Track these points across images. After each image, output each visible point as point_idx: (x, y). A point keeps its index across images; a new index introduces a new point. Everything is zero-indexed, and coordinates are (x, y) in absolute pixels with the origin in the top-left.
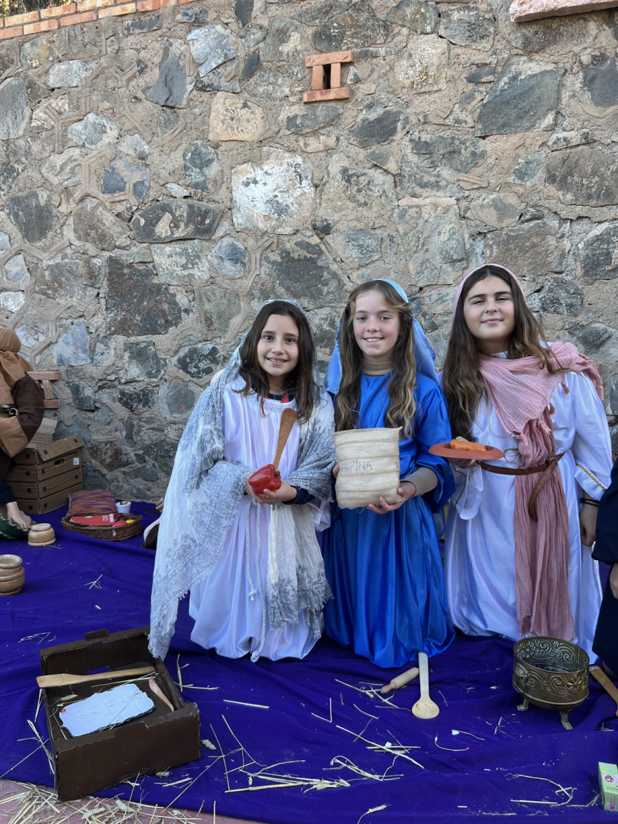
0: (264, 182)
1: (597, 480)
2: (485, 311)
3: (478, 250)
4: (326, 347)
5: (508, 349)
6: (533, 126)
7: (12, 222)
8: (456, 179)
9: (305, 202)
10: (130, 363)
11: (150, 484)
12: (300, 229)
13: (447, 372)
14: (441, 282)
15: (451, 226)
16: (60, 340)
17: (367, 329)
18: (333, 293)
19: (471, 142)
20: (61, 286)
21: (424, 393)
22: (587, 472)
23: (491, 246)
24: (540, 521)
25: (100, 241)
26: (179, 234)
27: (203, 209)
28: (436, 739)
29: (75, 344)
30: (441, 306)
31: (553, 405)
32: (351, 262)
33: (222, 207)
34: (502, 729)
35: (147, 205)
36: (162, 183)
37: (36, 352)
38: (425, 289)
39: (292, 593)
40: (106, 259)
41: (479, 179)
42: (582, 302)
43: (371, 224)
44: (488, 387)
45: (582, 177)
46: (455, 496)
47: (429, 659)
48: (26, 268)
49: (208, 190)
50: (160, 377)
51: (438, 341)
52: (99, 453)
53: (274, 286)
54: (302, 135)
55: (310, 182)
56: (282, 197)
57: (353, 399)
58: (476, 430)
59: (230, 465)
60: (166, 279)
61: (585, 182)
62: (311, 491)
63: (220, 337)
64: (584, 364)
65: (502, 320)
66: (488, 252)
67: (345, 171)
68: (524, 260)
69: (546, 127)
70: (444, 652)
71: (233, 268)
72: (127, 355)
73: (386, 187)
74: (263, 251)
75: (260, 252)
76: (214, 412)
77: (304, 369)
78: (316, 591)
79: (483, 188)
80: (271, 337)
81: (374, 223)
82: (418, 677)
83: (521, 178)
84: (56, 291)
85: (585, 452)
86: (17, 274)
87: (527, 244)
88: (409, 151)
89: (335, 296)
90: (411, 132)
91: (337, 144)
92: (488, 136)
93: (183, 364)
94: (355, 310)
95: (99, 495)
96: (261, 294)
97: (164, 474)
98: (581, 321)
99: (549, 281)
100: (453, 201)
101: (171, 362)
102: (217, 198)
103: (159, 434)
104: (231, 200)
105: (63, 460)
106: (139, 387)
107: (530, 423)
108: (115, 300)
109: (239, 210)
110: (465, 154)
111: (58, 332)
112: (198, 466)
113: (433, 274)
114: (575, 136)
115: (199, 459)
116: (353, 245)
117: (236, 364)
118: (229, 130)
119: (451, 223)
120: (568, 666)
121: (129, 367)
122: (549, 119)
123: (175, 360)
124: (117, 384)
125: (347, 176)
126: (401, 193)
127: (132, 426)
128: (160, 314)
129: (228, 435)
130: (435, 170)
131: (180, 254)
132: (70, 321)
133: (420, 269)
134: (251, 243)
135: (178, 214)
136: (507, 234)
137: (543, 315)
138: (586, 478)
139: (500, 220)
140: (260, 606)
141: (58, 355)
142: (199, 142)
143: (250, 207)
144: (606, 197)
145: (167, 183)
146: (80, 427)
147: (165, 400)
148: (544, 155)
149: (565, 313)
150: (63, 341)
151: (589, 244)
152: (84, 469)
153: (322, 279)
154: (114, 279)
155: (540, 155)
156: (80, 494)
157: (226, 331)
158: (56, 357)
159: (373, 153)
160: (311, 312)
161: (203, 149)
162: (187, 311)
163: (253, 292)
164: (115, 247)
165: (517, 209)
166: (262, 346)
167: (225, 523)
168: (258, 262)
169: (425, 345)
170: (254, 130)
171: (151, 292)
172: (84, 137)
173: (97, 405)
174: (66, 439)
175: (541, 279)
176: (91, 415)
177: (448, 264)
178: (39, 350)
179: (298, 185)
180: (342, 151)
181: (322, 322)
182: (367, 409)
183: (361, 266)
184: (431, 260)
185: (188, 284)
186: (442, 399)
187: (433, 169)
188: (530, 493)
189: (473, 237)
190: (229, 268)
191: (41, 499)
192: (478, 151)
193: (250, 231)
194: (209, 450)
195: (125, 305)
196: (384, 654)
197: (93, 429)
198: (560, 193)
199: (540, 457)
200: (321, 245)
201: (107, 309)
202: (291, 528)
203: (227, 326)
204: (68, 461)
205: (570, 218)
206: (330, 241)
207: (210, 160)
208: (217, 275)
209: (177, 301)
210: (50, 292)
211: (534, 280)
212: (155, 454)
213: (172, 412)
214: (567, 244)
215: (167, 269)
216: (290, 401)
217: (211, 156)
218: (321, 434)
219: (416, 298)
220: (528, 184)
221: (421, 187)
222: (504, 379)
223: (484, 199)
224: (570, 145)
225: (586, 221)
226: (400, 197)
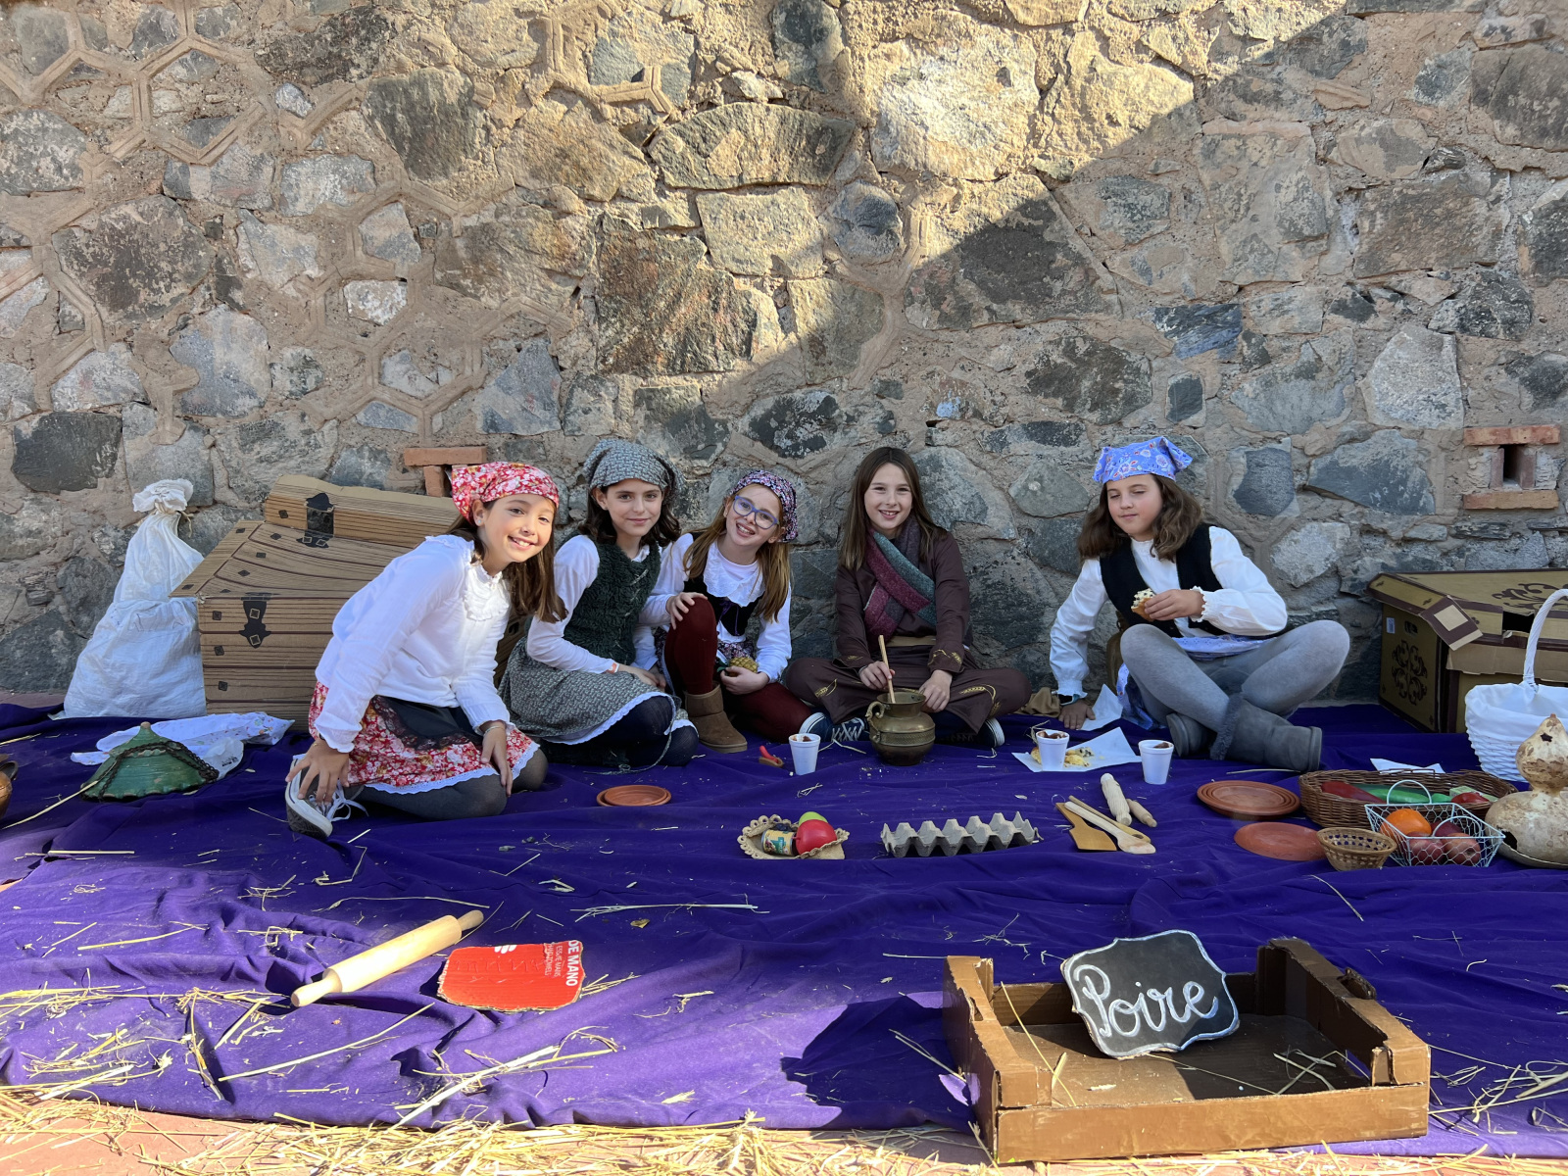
0: (938, 77)
3: (1347, 222)
4: (1055, 395)
6: (1451, 2)
7: (378, 135)
8: (1311, 88)
9: (1022, 120)
10: (648, 429)
12: (1010, 170)
14: (1279, 276)
15: (1300, 175)
16: (491, 382)
18: (1073, 293)
19: (1342, 22)
20: (492, 272)
23: (1372, 213)
25: (585, 180)
26: (760, 172)
27: (813, 124)
29: (525, 392)
30: (1278, 321)
32: (1111, 236)
33: (849, 121)
35: (688, 112)
36: (726, 68)
37: (434, 408)
38: (1249, 288)
40: (596, 219)
41: (1354, 90)
42: (1530, 316)
43: (1152, 167)
45: (1532, 98)
48: (411, 232)
49: (821, 87)
50: (713, 457)
53: (954, 279)
55: (1032, 81)
56: (977, 109)
60: (728, 262)
61: (1536, 107)
63: (840, 378)
66: (1366, 224)
68: (1431, 240)
69: (1472, 6)
71: (872, 243)
72: (640, 414)
79: (1361, 107)
81: (1157, 165)
83: (1430, 94)
84: (481, 281)
86: (389, 243)
87: (1438, 211)
88: (1225, 31)
89: (1077, 299)
91: (1086, 11)
92: (1369, 14)
93: (763, 431)
96: (929, 293)
98: (1528, 351)
99: (1472, 280)
100: (1304, 129)
101: (737, 428)
102: (841, 103)
108: (618, 300)
109: (886, 130)
110: (1330, 44)
111: (485, 366)
113: (1265, 262)
114: (1520, 26)
116: (1115, 204)
119: (1300, 169)
123: (744, 424)
125: (1105, 74)
126: (1208, 112)
128: (715, 331)
130: (1272, 70)
131: (760, 214)
132: (512, 344)
133: (1240, 253)
134: (908, 194)
135: (756, 131)
136: (1401, 192)
137: (1462, 340)
139: (1390, 167)
141: (486, 414)
143: (910, 124)
145: (736, 69)
148: (1468, 54)
149: (1501, 336)
150: (498, 384)
151: (1542, 216)
153: (1053, 266)
154: (615, 260)
155: (1461, 54)
157: (853, 367)
158: (480, 417)
160: (1027, 329)
161: (814, 6)
163: (913, 289)
164: (619, 195)
165: (1421, 149)
171: (698, 287)
175: (1459, 275)
177: (1293, 245)
178: (440, 404)
179: (1009, 88)
180: (1094, 26)
181: (1050, 348)
183: (1130, 244)
184: (1262, 237)
185: (775, 274)
187: (1269, 69)
189: (1339, 197)
190: (863, 243)
192: (1353, 40)
193: (908, 170)
195: (638, 313)
198: (1497, 122)
200: (1050, 203)
201: (598, 320)
203: (855, 357)
205: (1511, 168)
206: (1070, 196)
207: (825, 29)
208: (836, 256)
209: (753, 306)
210: (468, 282)
211: (1447, 276)
214: (1503, 214)
215: (732, 243)
217: (828, 22)
219: (1231, 306)
220: (1441, 103)
221: (1246, 101)
223: (1363, 128)
224: (1513, 40)
225: (1537, 174)
226: (1205, 117)
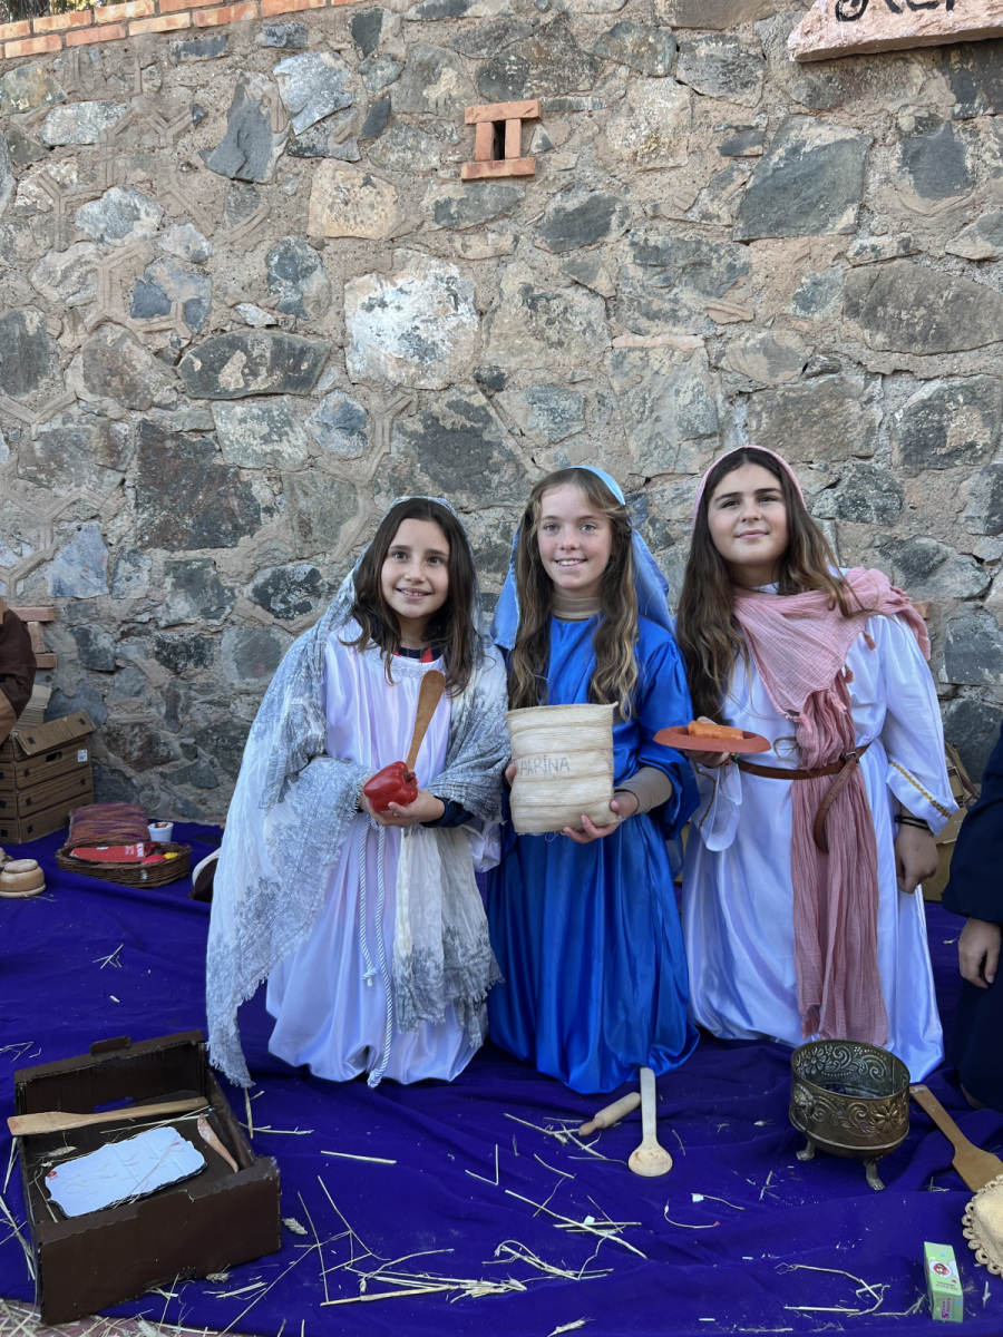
0: (397, 304)
1: (922, 786)
2: (741, 519)
3: (739, 420)
4: (496, 570)
5: (780, 580)
6: (824, 226)
8: (703, 306)
9: (463, 338)
10: (173, 594)
11: (205, 794)
12: (455, 381)
13: (683, 616)
14: (680, 469)
15: (697, 379)
16: (59, 555)
17: (560, 546)
18: (508, 484)
19: (728, 248)
20: (60, 467)
21: (650, 649)
22: (905, 774)
23: (759, 414)
24: (832, 853)
25: (128, 394)
26: (258, 385)
27: (298, 346)
28: (667, 1209)
29: (83, 563)
30: (679, 509)
31: (851, 668)
32: (537, 436)
33: (329, 343)
34: (773, 1191)
35: (205, 339)
36: (231, 302)
37: (17, 576)
38: (653, 480)
39: (433, 973)
40: (136, 425)
41: (739, 307)
42: (901, 504)
43: (569, 376)
44: (748, 641)
45: (900, 309)
46: (699, 813)
47: (657, 1079)
48: (2, 436)
49: (306, 315)
50: (223, 617)
51: (674, 564)
52: (120, 743)
53: (412, 473)
54: (458, 231)
55: (472, 306)
56: (427, 330)
57: (537, 658)
58: (730, 707)
59: (336, 763)
60: (235, 457)
61: (904, 316)
62: (468, 806)
63: (324, 553)
64: (897, 603)
65: (767, 534)
66: (754, 424)
67: (527, 289)
68: (810, 436)
69: (844, 229)
70: (683, 1065)
71: (346, 442)
72: (169, 581)
73: (593, 318)
74: (395, 415)
75: (391, 417)
76: (309, 677)
77: (458, 607)
78: (475, 970)
80: (403, 554)
81: (573, 374)
82: (639, 1107)
83: (806, 308)
84: (53, 476)
85: (902, 743)
87: (816, 411)
88: (629, 260)
89: (511, 489)
90: (632, 231)
91: (516, 246)
92: (753, 240)
93: (262, 597)
94: (540, 515)
95: (120, 811)
96: (392, 484)
97: (228, 777)
98: (900, 535)
99: (850, 471)
100: (698, 341)
101: (242, 594)
102: (320, 329)
103: (221, 710)
104: (344, 332)
105: (60, 754)
106: (189, 633)
107: (814, 696)
108: (150, 490)
109: (356, 349)
110: (718, 267)
111: (54, 543)
112: (281, 765)
113: (667, 457)
114: (889, 245)
115: (284, 754)
116: (540, 409)
117: (346, 599)
118: (342, 220)
119: (696, 376)
120: (877, 1087)
121: (172, 600)
122: (849, 216)
123: (248, 590)
124: (153, 628)
125: (531, 299)
126: (617, 328)
127: (177, 697)
128: (225, 515)
129: (332, 715)
130: (670, 291)
131: (259, 419)
132: (75, 524)
133: (646, 449)
134: (375, 402)
135: (256, 353)
136: (783, 394)
137: (841, 525)
138: (905, 784)
139: (773, 373)
140: (382, 994)
141: (55, 581)
142: (292, 239)
143: (374, 344)
144: (939, 340)
145: (239, 304)
146: (90, 699)
147: (231, 656)
148: (841, 272)
149: (875, 521)
150: (63, 557)
151: (911, 414)
152: (96, 768)
153: (491, 462)
154: (149, 457)
155: (834, 272)
156: (89, 810)
157: (334, 544)
158: (51, 584)
159: (573, 262)
160: (472, 514)
161: (299, 251)
162: (269, 510)
163: (379, 480)
164: (153, 405)
165: (800, 357)
166: (389, 570)
167: (326, 858)
168: (387, 432)
169: (652, 572)
170: (381, 222)
171: (211, 479)
172: (102, 226)
173: (120, 663)
174: (65, 719)
175: (837, 468)
176: (108, 679)
177: (691, 442)
178: (22, 573)
179: (454, 312)
180: (523, 259)
181: (490, 530)
182: (560, 673)
183: (552, 443)
184: (664, 435)
185: (272, 468)
186: (678, 658)
187: (667, 290)
188: (817, 808)
189: (730, 399)
190: (340, 442)
191: (21, 818)
192: (739, 264)
193: (373, 382)
194: (300, 739)
195: (167, 500)
196: (583, 1073)
197: (111, 704)
198: (867, 331)
199: (831, 751)
200: (488, 408)
201: (137, 506)
202: (434, 867)
203: (336, 536)
204: (68, 756)
205: (882, 371)
206: (503, 402)
207: (309, 267)
208: (320, 453)
209: (254, 494)
210: (43, 476)
211: (826, 468)
212: (214, 744)
213: (243, 675)
214: (876, 412)
215: (238, 442)
216: (434, 659)
217: (312, 262)
218: (485, 714)
219: (640, 496)
220: (817, 316)
221: (649, 318)
222: (772, 627)
223: (748, 339)
224: (883, 257)
225: (906, 376)
226: (615, 333)
